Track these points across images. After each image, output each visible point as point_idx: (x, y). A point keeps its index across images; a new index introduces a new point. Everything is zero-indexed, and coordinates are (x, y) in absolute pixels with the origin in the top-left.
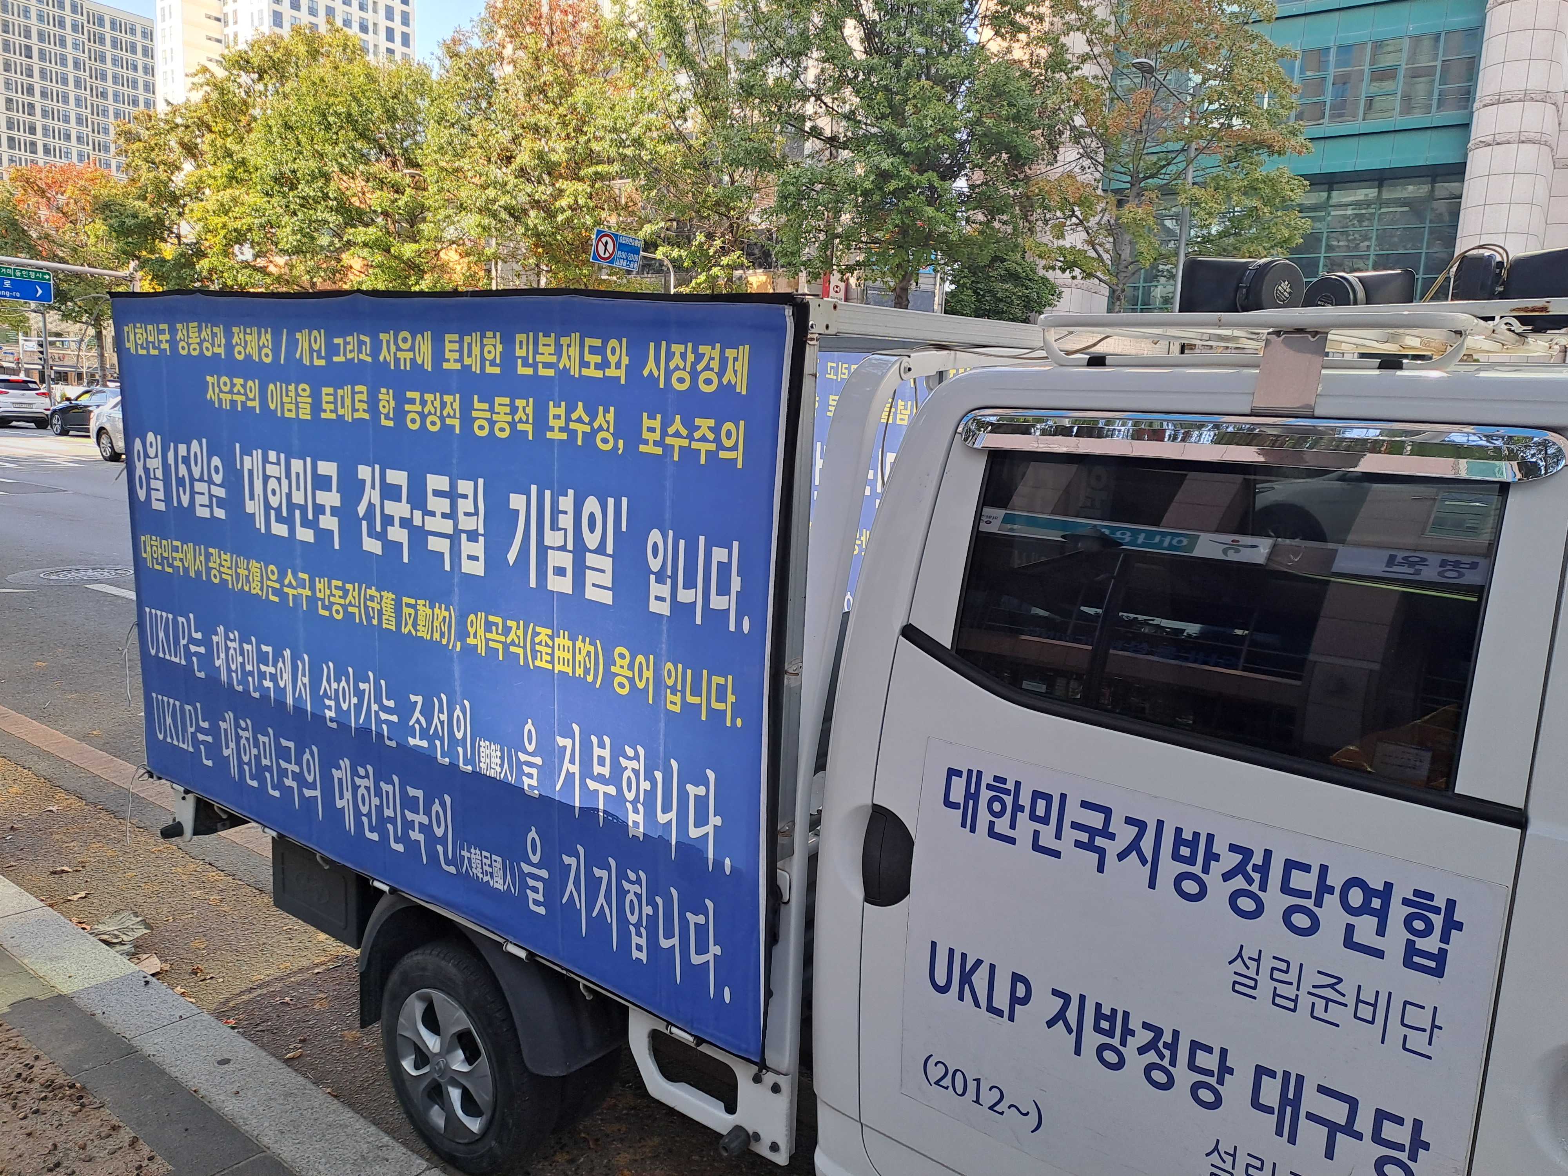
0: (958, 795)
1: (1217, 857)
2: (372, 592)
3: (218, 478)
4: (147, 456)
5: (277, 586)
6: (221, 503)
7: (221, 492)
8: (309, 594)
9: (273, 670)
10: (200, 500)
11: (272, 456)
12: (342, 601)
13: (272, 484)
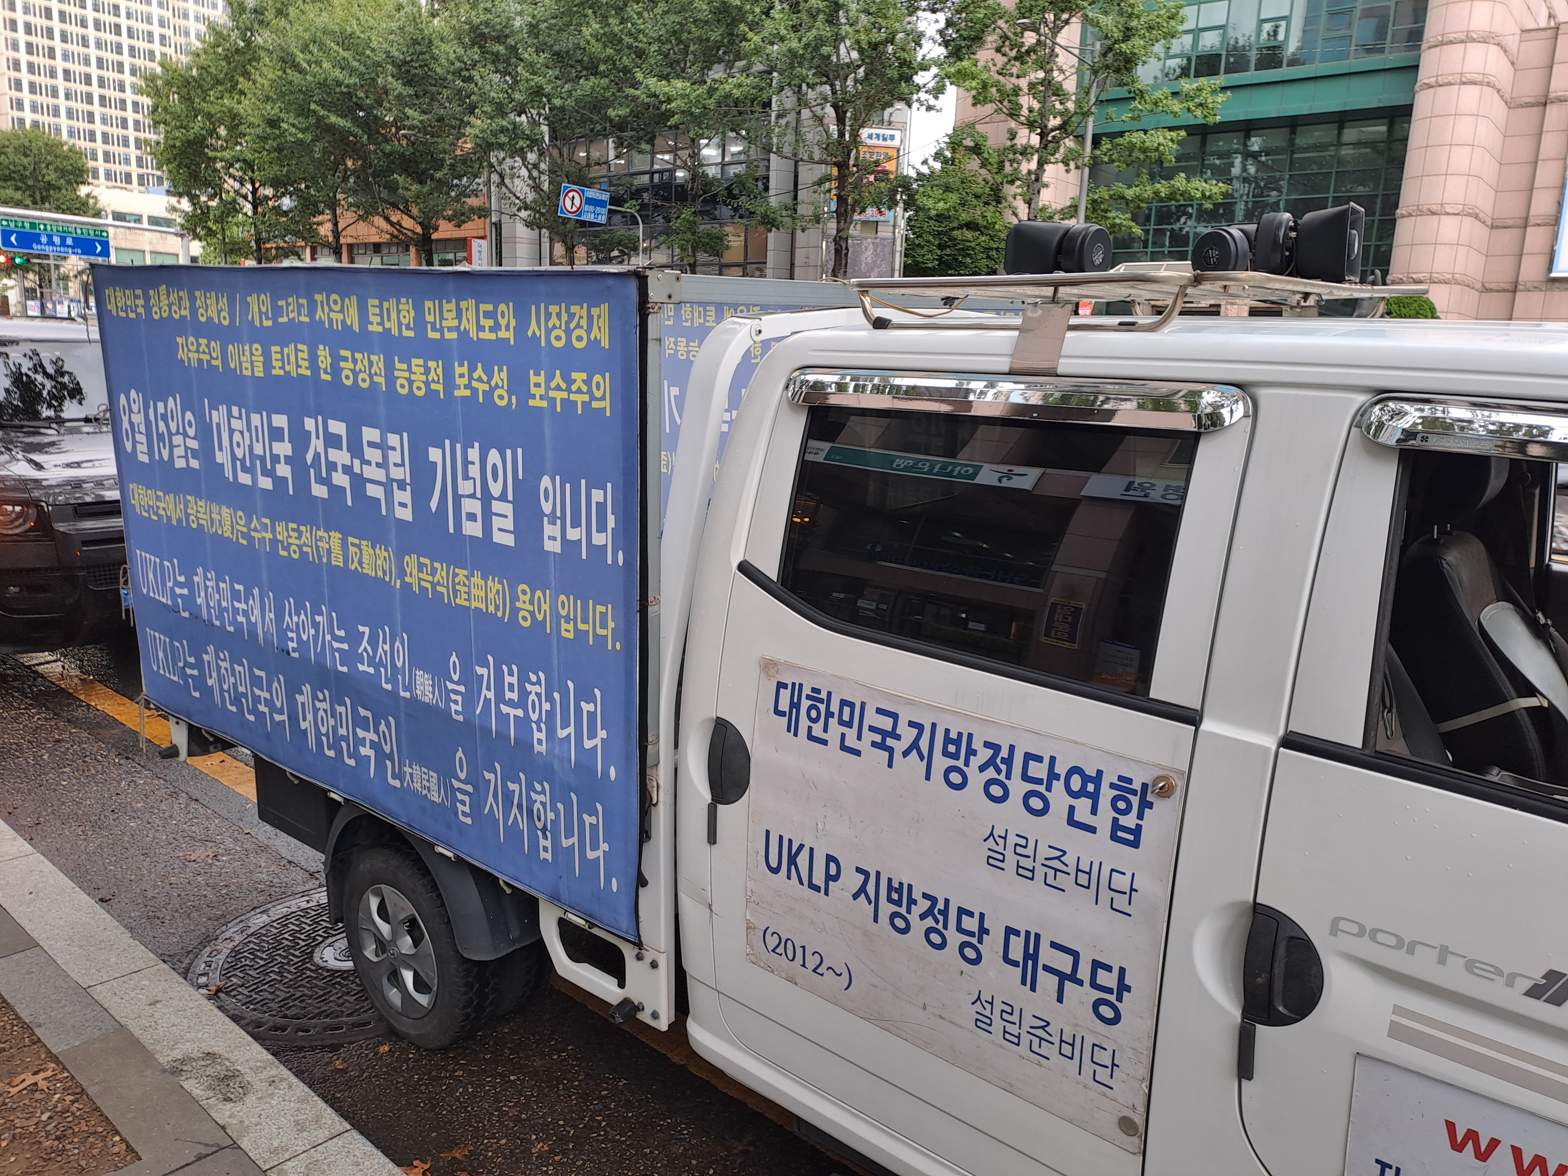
0: (784, 705)
1: (974, 753)
2: (321, 533)
3: (191, 432)
4: (131, 411)
5: (245, 530)
6: (195, 454)
7: (194, 444)
8: (271, 536)
9: (244, 606)
10: (179, 451)
11: (235, 410)
12: (297, 542)
13: (237, 437)
